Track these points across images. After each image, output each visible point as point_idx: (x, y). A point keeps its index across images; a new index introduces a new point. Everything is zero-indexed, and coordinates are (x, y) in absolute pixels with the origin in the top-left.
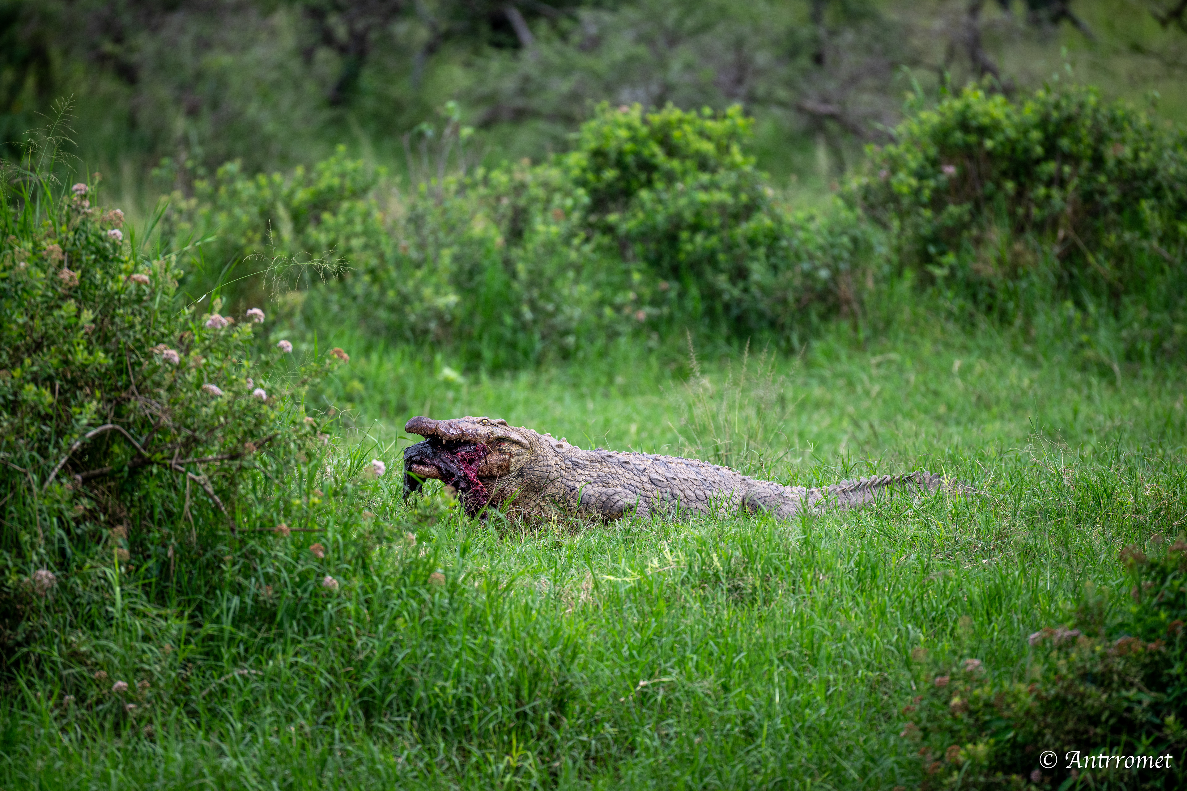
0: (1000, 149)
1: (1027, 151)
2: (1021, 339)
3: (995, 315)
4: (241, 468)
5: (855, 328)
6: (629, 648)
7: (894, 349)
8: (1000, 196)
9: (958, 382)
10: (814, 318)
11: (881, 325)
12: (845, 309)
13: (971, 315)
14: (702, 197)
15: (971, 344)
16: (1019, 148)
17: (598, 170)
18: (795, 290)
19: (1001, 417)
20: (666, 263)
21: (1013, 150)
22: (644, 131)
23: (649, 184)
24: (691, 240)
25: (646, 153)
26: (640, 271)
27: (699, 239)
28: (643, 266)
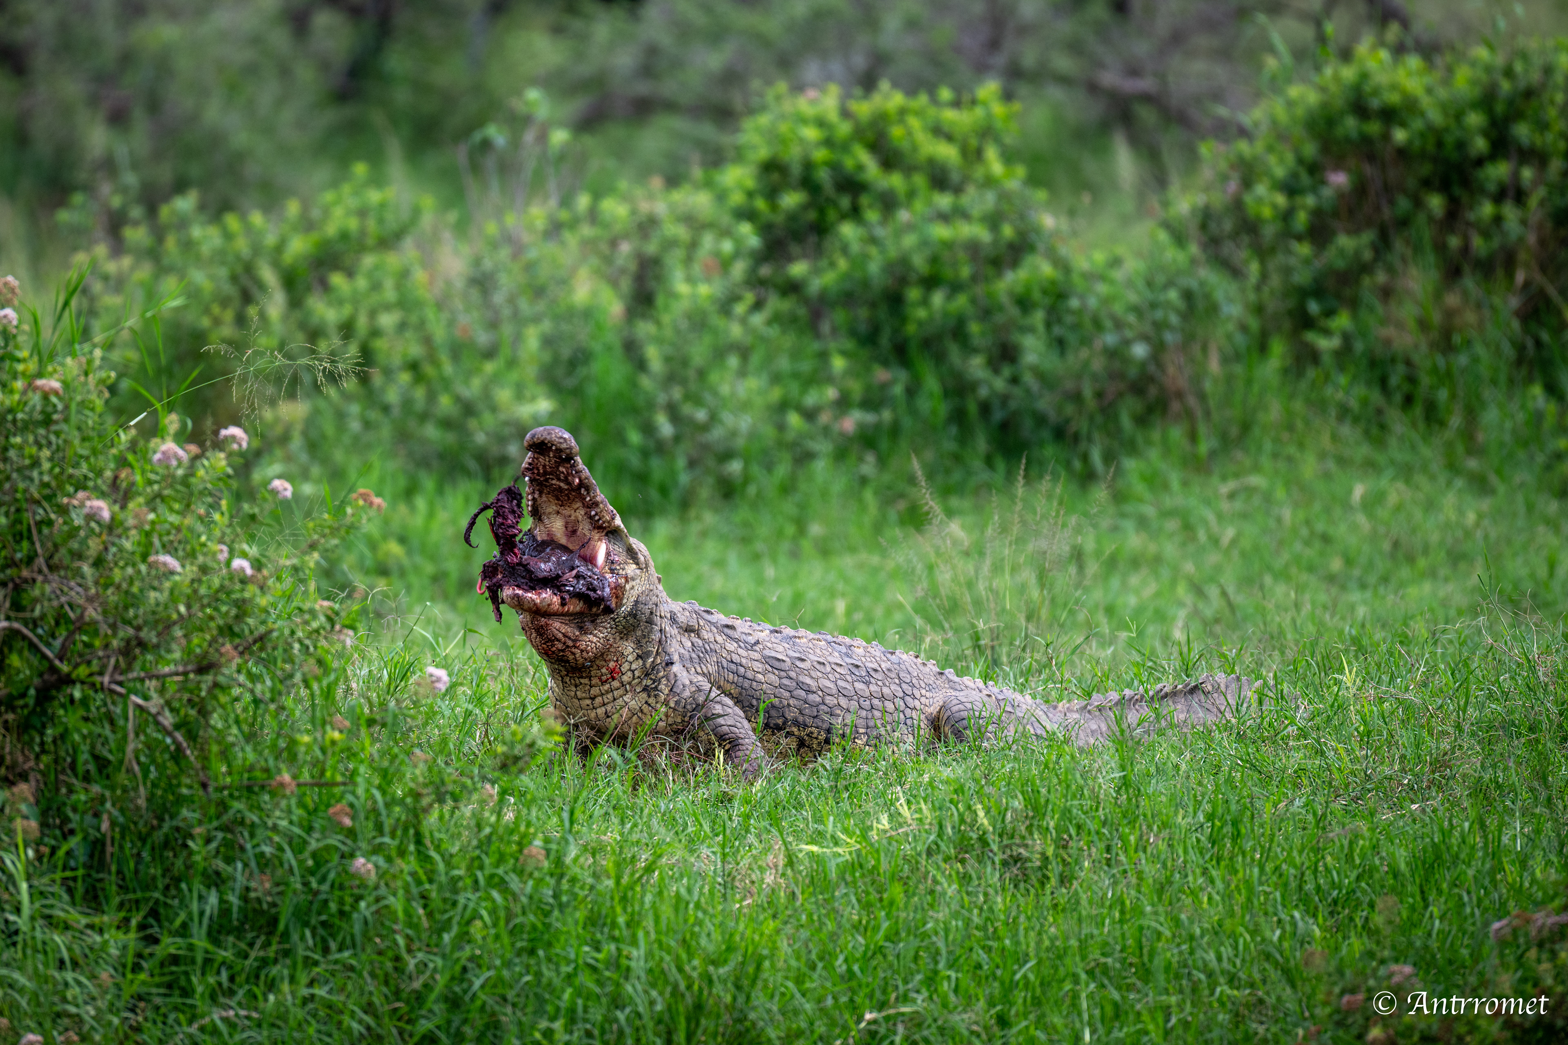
0: (1417, 143)
1: (1461, 145)
2: (1460, 448)
3: (1418, 410)
5: (1193, 437)
7: (1256, 468)
8: (1421, 219)
9: (1361, 519)
10: (1126, 422)
11: (1234, 431)
12: (1176, 406)
13: (1379, 412)
14: (941, 232)
15: (1380, 458)
16: (1449, 140)
17: (772, 193)
18: (1095, 377)
19: (1433, 574)
21: (1440, 144)
22: (844, 129)
23: (855, 213)
24: (925, 302)
25: (849, 163)
26: (844, 353)
27: (938, 299)
28: (849, 345)
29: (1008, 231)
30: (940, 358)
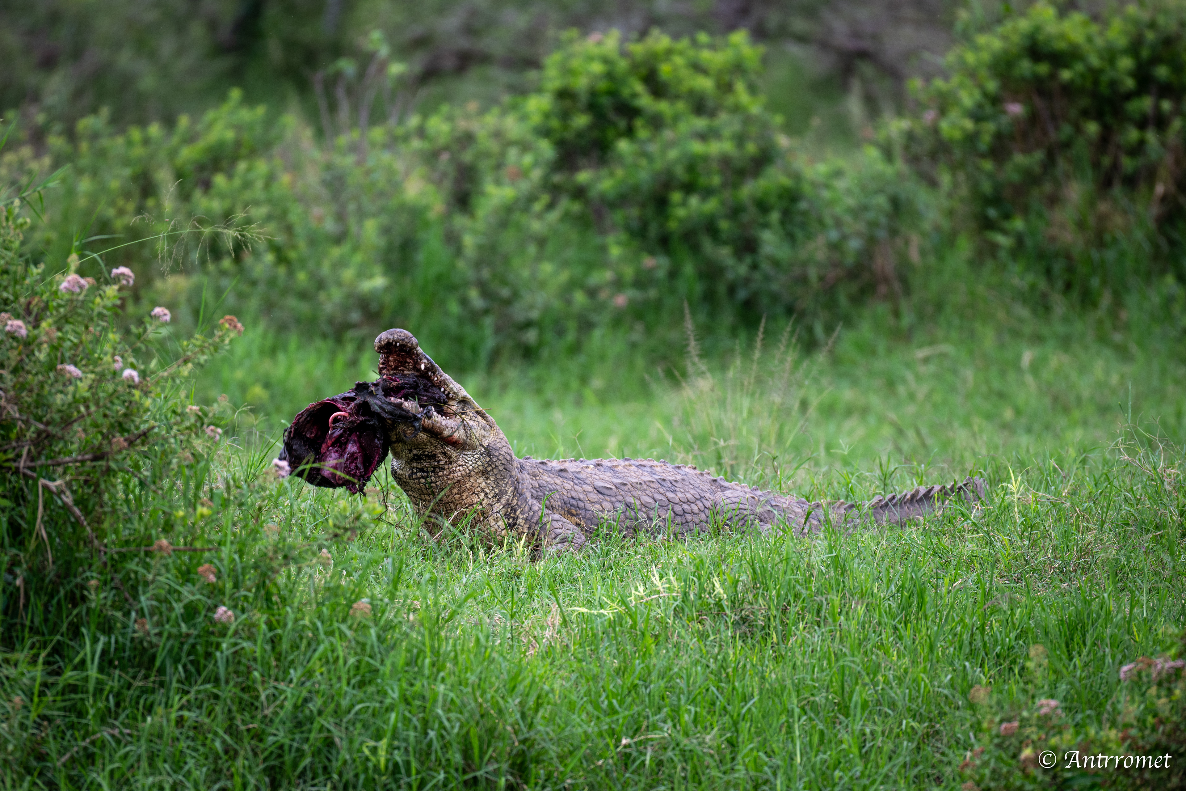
0: (1079, 81)
1: (1113, 84)
2: (1108, 325)
3: (1075, 295)
4: (108, 472)
5: (897, 314)
6: (607, 697)
7: (947, 339)
8: (1080, 141)
9: (1029, 379)
10: (843, 301)
11: (929, 310)
12: (883, 289)
13: (1044, 296)
14: (697, 147)
15: (1045, 331)
16: (1105, 79)
17: (565, 115)
18: (819, 265)
19: (1085, 423)
20: (653, 231)
21: (1096, 82)
22: (623, 65)
23: (630, 133)
24: (684, 204)
25: (626, 92)
26: (619, 243)
27: (694, 201)
28: (623, 237)
29: (751, 148)
30: (695, 249)
